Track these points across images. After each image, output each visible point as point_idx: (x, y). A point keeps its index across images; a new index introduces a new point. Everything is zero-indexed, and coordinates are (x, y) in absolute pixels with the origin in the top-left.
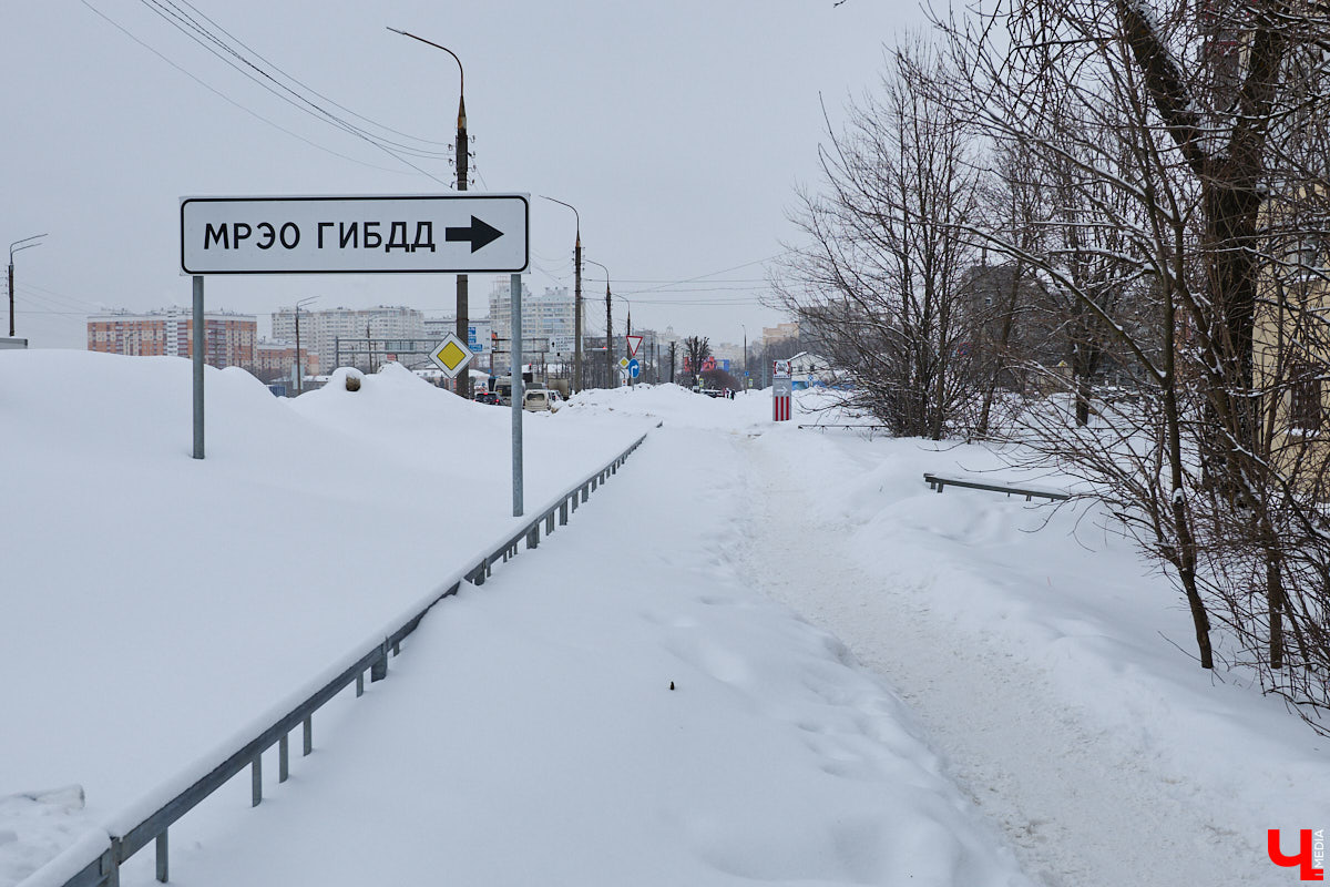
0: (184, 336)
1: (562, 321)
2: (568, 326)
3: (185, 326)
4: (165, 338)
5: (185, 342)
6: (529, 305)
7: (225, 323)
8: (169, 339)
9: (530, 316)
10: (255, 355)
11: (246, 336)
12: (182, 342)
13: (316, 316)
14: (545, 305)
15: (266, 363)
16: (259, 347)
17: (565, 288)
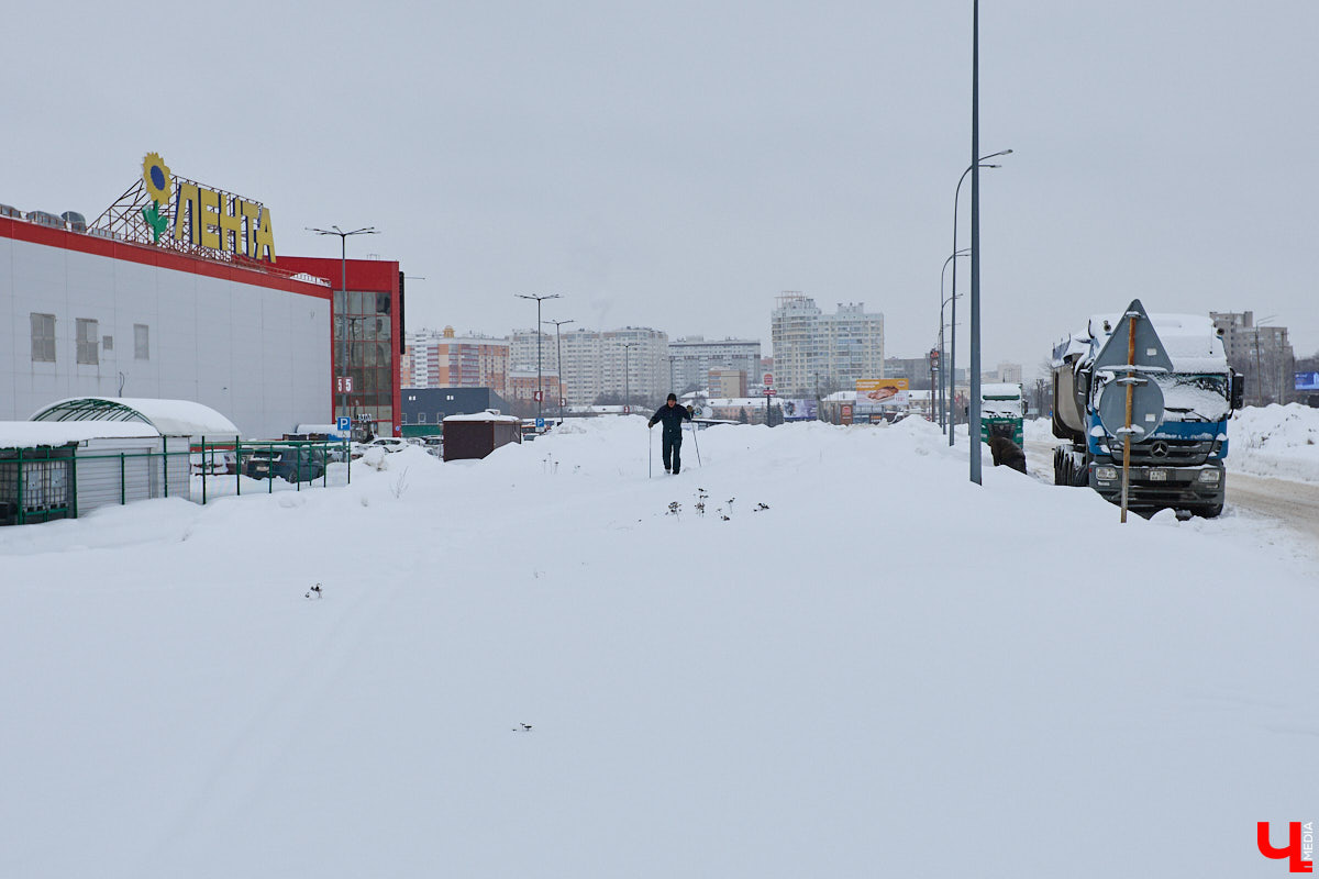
0: (436, 363)
1: (859, 341)
2: (867, 347)
3: (436, 351)
4: (413, 366)
5: (436, 369)
6: (821, 323)
7: (478, 348)
8: (417, 366)
9: (822, 336)
10: (508, 383)
11: (499, 360)
12: (432, 369)
13: (602, 337)
14: (839, 323)
15: (518, 392)
16: (512, 375)
17: (861, 304)
